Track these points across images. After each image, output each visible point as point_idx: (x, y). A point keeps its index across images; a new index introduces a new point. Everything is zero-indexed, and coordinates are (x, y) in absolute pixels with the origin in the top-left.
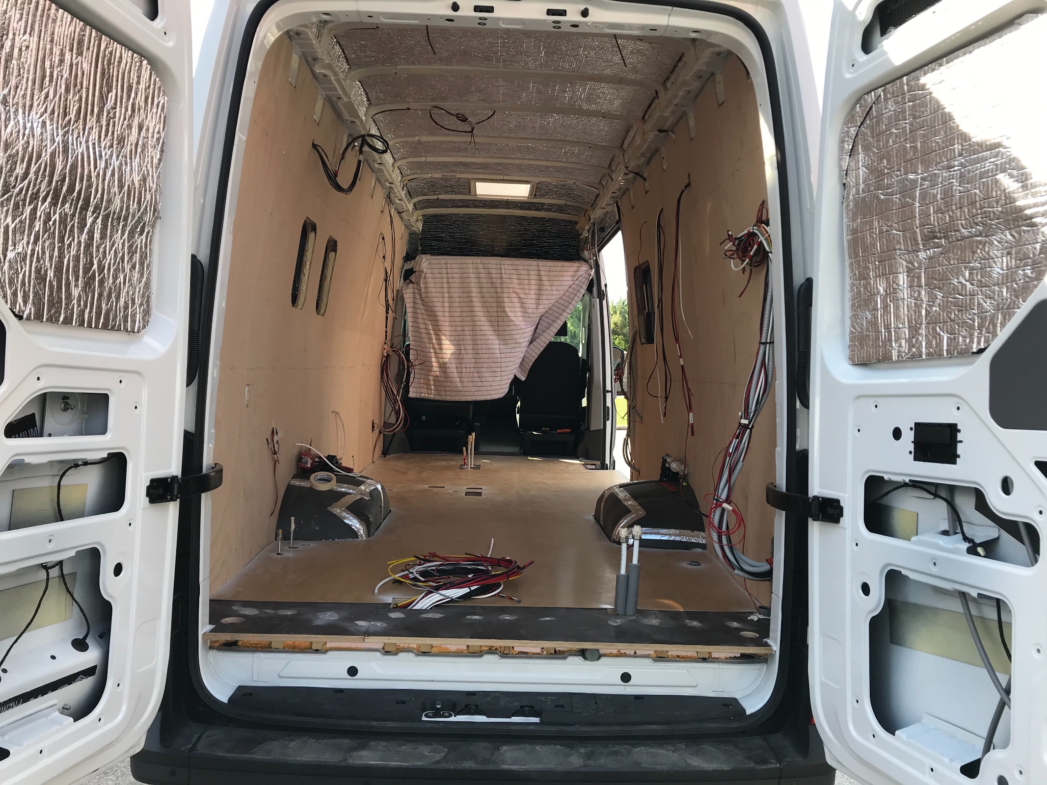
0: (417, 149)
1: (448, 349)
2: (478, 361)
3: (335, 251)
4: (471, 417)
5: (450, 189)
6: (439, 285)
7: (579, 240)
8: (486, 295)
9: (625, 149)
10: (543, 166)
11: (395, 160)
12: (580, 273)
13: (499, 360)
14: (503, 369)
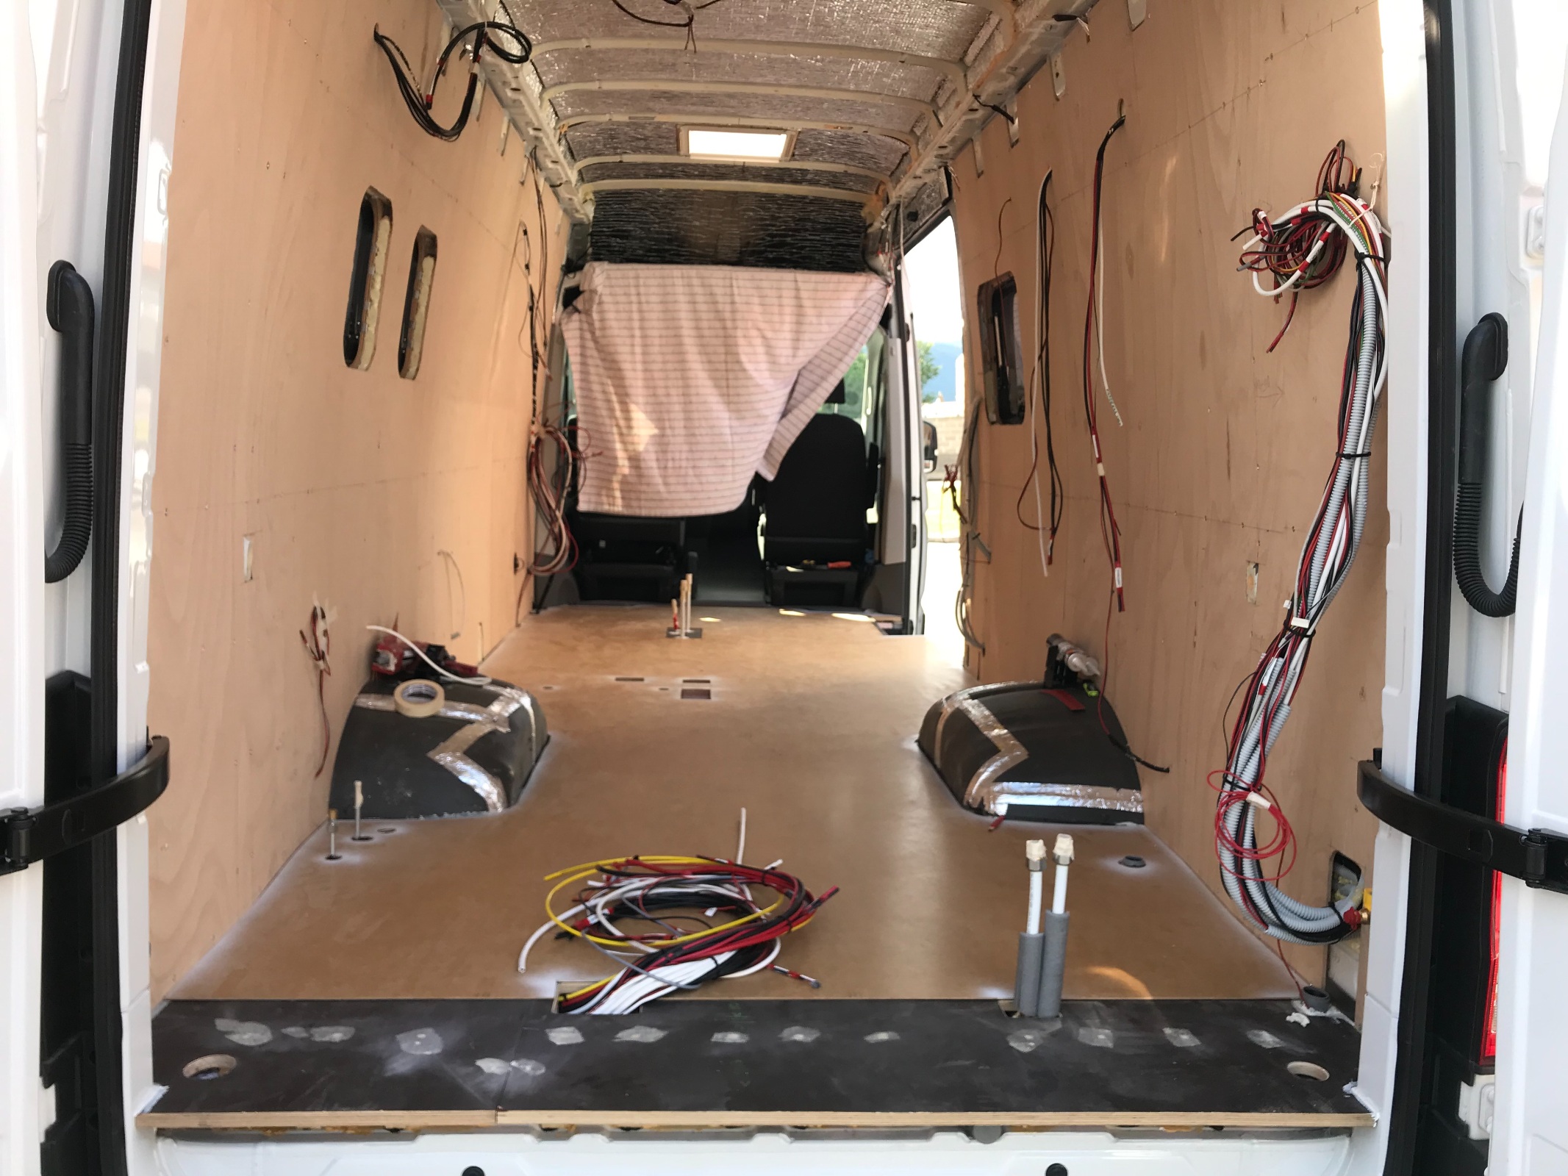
0: (583, 64)
1: (643, 429)
2: (694, 448)
3: (434, 256)
4: (682, 542)
5: (642, 144)
6: (624, 316)
7: (866, 236)
8: (706, 333)
9: (969, 65)
10: (813, 100)
11: (544, 87)
12: (869, 294)
13: (730, 446)
14: (737, 461)
